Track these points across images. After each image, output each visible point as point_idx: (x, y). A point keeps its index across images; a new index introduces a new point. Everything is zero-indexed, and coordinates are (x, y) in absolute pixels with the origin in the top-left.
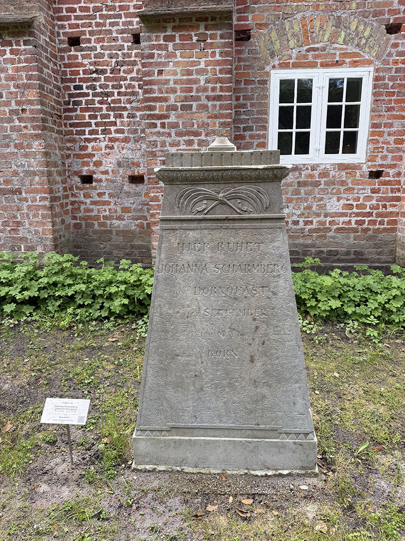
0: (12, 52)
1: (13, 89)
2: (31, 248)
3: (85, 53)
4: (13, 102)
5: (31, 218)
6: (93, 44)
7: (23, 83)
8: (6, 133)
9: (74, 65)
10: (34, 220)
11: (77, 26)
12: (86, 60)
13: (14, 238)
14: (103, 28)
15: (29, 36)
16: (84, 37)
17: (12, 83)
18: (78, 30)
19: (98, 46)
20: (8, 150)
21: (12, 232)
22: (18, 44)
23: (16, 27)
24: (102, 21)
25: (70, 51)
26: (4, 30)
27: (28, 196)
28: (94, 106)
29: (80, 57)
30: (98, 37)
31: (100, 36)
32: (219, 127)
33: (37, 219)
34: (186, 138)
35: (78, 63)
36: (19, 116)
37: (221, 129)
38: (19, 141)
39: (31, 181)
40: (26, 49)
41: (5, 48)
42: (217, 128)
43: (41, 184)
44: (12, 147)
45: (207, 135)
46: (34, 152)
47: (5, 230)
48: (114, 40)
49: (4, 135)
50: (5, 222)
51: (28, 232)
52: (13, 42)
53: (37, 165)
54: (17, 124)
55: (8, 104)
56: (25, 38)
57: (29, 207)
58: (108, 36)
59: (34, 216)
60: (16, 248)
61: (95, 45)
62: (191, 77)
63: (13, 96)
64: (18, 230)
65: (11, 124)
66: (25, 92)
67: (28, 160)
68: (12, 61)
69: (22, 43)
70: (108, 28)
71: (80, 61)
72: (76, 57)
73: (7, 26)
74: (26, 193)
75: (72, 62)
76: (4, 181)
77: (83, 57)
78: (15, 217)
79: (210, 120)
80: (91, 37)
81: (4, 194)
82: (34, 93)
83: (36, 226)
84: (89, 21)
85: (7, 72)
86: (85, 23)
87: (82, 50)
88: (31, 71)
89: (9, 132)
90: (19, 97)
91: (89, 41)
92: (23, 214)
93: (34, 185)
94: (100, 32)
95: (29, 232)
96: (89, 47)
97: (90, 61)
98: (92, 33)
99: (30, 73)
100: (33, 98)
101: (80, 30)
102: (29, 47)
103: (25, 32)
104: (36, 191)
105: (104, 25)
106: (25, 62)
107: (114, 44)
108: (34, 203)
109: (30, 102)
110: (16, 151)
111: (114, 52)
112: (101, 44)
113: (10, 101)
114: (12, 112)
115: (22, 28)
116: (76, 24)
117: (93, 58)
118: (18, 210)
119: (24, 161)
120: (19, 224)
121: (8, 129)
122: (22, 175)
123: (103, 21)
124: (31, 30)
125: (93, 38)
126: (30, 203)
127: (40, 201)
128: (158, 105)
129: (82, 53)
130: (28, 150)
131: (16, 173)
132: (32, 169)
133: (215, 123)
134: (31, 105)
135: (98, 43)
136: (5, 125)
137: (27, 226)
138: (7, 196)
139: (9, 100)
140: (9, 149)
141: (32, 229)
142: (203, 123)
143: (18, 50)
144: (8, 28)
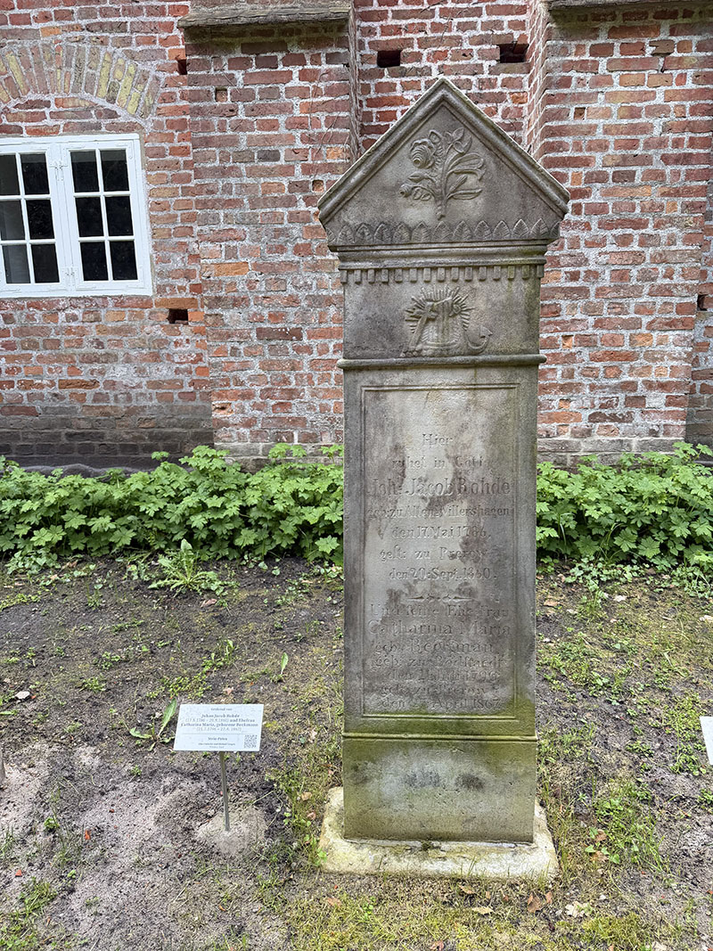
0: (304, 76)
1: (299, 145)
2: (311, 438)
3: (408, 79)
4: (298, 170)
5: (316, 382)
6: (425, 63)
7: (320, 133)
8: (280, 226)
9: (386, 102)
10: (320, 386)
11: (398, 30)
12: (410, 92)
13: (281, 419)
14: (446, 34)
15: (338, 46)
16: (408, 50)
17: (298, 133)
18: (398, 37)
19: (434, 67)
20: (282, 258)
21: (279, 409)
22: (315, 60)
23: (315, 30)
24: (444, 21)
25: (382, 75)
26: (291, 35)
27: (314, 343)
29: (399, 87)
30: (435, 49)
31: (439, 49)
32: (682, 212)
33: (326, 385)
34: (619, 232)
35: (395, 97)
36: (308, 194)
37: (686, 215)
38: (303, 241)
39: (320, 316)
40: (331, 70)
41: (290, 68)
42: (678, 213)
43: (339, 320)
44: (290, 253)
45: (657, 226)
46: (330, 260)
47: (265, 404)
48: (464, 55)
49: (275, 230)
50: (267, 390)
51: (308, 409)
52: (307, 58)
53: (334, 285)
54: (302, 209)
55: (288, 171)
56: (330, 51)
57: (313, 363)
58: (453, 48)
59: (322, 379)
60: (284, 438)
61: (428, 64)
62: (636, 121)
63: (300, 156)
64: (290, 405)
65: (290, 209)
66: (323, 149)
67: (318, 276)
68: (303, 93)
69: (323, 59)
70: (454, 33)
71: (399, 94)
72: (392, 87)
73: (299, 27)
74: (309, 338)
75: (383, 97)
76: (270, 316)
77: (405, 87)
78: (286, 381)
79: (666, 198)
80: (421, 51)
81: (269, 340)
82: (340, 151)
83: (324, 397)
84: (420, 21)
85: (291, 112)
86: (413, 24)
87: (404, 73)
88: (337, 111)
89: (286, 223)
90: (309, 157)
91: (418, 57)
92: (302, 376)
93: (326, 322)
94: (440, 41)
95: (311, 408)
96: (417, 69)
97: (417, 93)
98: (423, 43)
99: (335, 114)
100: (336, 161)
101: (403, 37)
102: (337, 66)
103: (332, 39)
104: (330, 334)
105: (448, 28)
106: (327, 94)
107: (464, 62)
108: (324, 357)
109: (331, 168)
110: (297, 258)
111: (464, 77)
112: (440, 63)
113: (293, 167)
114: (295, 186)
115: (326, 32)
116: (396, 26)
117: (423, 88)
118: (293, 369)
119: (310, 278)
120: (292, 393)
121: (285, 218)
122: (304, 304)
123: (446, 21)
124: (342, 35)
125: (425, 52)
126: (315, 356)
127: (334, 352)
128: (571, 171)
129: (404, 79)
130: (318, 258)
131: (293, 301)
132: (324, 293)
133: (674, 205)
134: (333, 173)
135: (435, 61)
136: (280, 210)
137: (307, 397)
138: (273, 343)
139: (291, 163)
140: (284, 254)
141: (317, 402)
142: (653, 205)
143: (315, 72)
144: (299, 32)
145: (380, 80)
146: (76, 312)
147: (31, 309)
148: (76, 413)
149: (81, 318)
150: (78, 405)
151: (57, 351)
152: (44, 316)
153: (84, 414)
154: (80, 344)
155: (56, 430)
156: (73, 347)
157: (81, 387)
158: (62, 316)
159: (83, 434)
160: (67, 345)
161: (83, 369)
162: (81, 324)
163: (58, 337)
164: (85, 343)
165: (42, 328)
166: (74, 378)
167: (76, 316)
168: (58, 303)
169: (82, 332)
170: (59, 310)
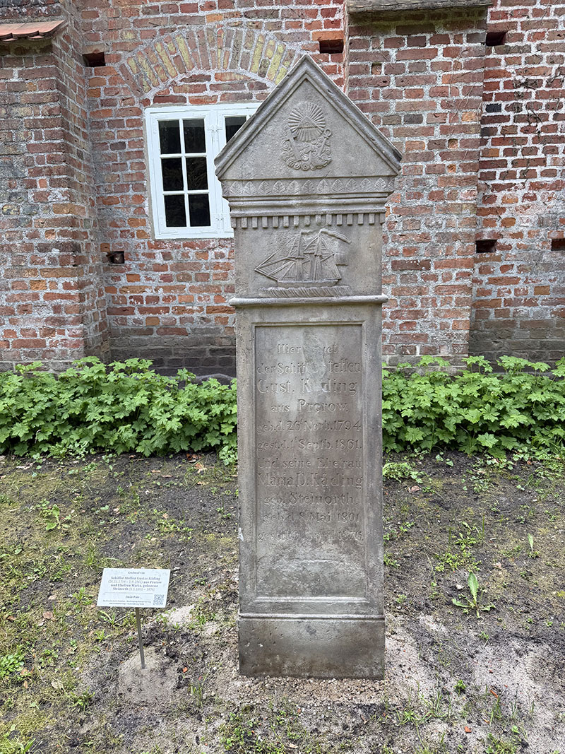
0: (447, 53)
1: (439, 110)
2: (431, 350)
3: (511, 56)
4: (437, 130)
5: (439, 305)
6: (525, 42)
7: (458, 100)
8: (419, 177)
9: (491, 75)
10: (443, 308)
11: (505, 15)
12: (512, 66)
13: (406, 336)
14: (545, 18)
15: (478, 27)
16: (513, 32)
17: (439, 100)
18: (505, 21)
19: (533, 45)
20: (419, 203)
21: (405, 327)
22: (458, 40)
23: (459, 14)
24: (543, 7)
25: (489, 52)
26: (439, 19)
27: (440, 272)
28: (515, 136)
29: (503, 62)
30: (535, 31)
31: (539, 31)
33: (447, 307)
35: (499, 71)
36: (445, 150)
38: (437, 189)
39: (447, 250)
40: (470, 48)
41: (436, 46)
43: (463, 253)
44: (425, 198)
46: (459, 204)
47: (394, 324)
48: (559, 35)
49: (414, 180)
50: (397, 311)
51: (430, 327)
52: (451, 37)
53: (460, 224)
54: (438, 163)
55: (428, 131)
56: (470, 31)
57: (438, 289)
58: (550, 30)
59: (444, 302)
60: (408, 351)
61: (529, 43)
63: (439, 120)
64: (415, 324)
65: (428, 163)
66: (459, 113)
67: (448, 217)
68: (445, 67)
69: (465, 39)
70: (552, 17)
71: (503, 68)
72: (497, 62)
73: (446, 12)
74: (436, 268)
75: (490, 71)
76: (404, 250)
77: (508, 62)
78: (413, 304)
80: (523, 32)
81: (402, 270)
82: (473, 115)
83: (445, 317)
84: (524, 7)
85: (434, 83)
86: (518, 10)
87: (508, 51)
88: (473, 82)
89: (424, 174)
90: (447, 120)
91: (520, 38)
92: (427, 299)
93: (452, 255)
94: (539, 24)
95: (433, 326)
96: (519, 47)
97: (517, 67)
98: (525, 26)
99: (472, 84)
100: (470, 123)
101: (509, 21)
102: (476, 45)
103: (473, 22)
104: (454, 264)
105: (547, 13)
106: (466, 68)
107: (558, 41)
108: (448, 283)
109: (466, 129)
110: (431, 203)
111: (558, 54)
112: (538, 42)
113: (433, 128)
114: (433, 144)
115: (468, 16)
116: (503, 11)
117: (523, 63)
118: (420, 294)
119: (441, 219)
120: (417, 314)
121: (424, 170)
122: (434, 240)
123: (545, 7)
124: (480, 19)
125: (526, 34)
126: (440, 282)
127: (457, 279)
129: (508, 56)
130: (449, 202)
131: (425, 237)
132: (452, 231)
134: (466, 132)
135: (534, 40)
136: (420, 164)
137: (430, 317)
138: (405, 273)
139: (432, 125)
140: (421, 200)
141: (438, 321)
143: (457, 49)
144: (445, 16)
145: (488, 57)
146: (223, 250)
147: (186, 248)
148: (220, 333)
149: (227, 256)
150: (221, 327)
151: (206, 283)
152: (197, 254)
153: (226, 333)
154: (225, 277)
155: (202, 347)
156: (219, 279)
157: (224, 312)
158: (211, 254)
159: (224, 350)
160: (214, 278)
161: (227, 297)
162: (227, 261)
163: (208, 272)
164: (230, 276)
165: (195, 263)
166: (219, 305)
167: (223, 254)
168: (209, 243)
169: (227, 267)
170: (209, 249)
